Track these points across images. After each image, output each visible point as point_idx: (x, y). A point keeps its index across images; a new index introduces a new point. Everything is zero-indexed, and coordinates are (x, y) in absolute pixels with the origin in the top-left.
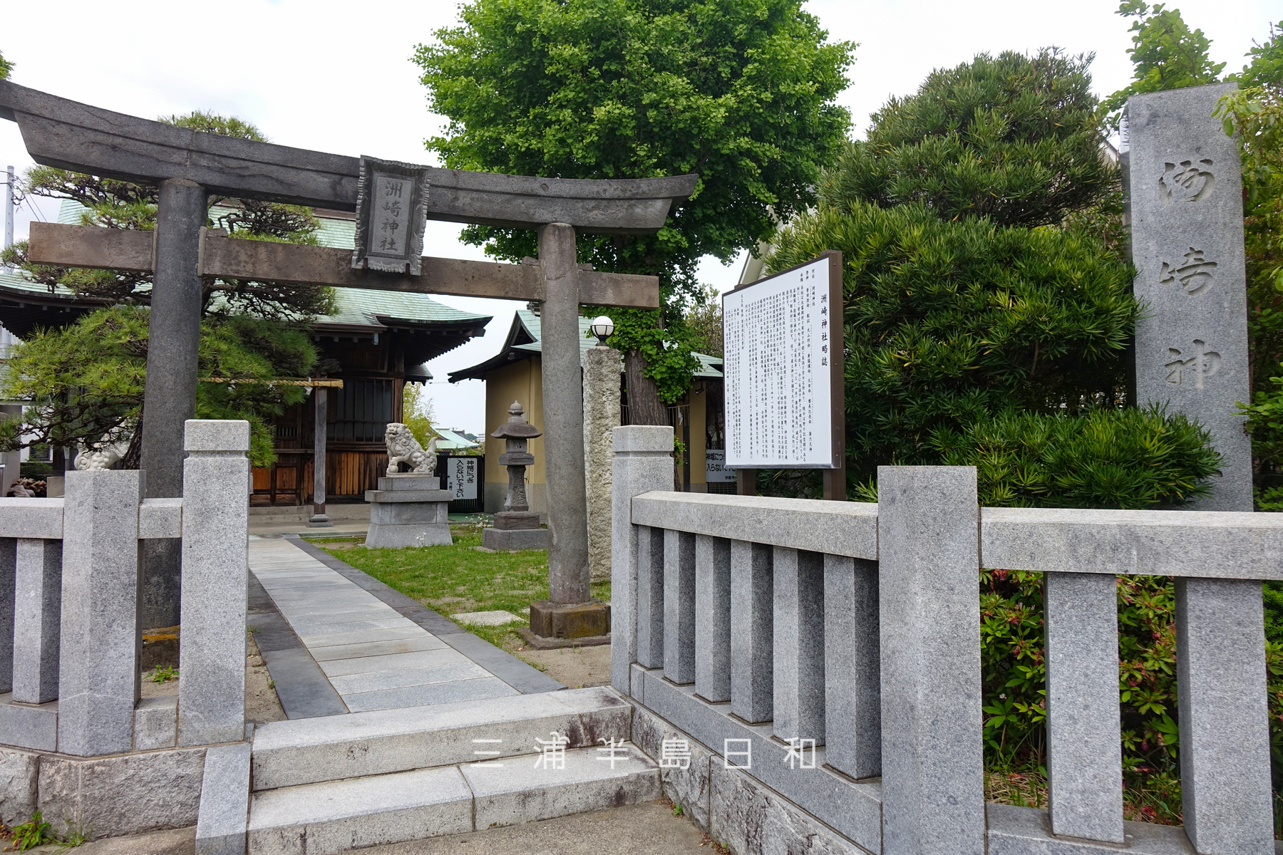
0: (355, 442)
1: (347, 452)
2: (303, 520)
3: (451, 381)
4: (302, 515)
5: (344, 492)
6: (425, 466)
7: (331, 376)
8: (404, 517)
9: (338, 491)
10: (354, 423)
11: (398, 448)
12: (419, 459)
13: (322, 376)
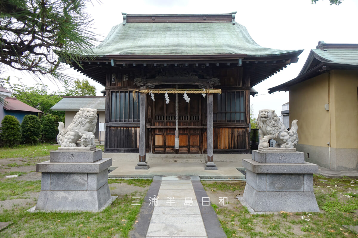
0: (227, 123)
1: (223, 128)
2: (202, 162)
3: (270, 92)
4: (202, 159)
5: (222, 148)
6: (290, 143)
7: (215, 87)
8: (277, 185)
9: (219, 147)
10: (226, 113)
11: (269, 128)
12: (286, 138)
13: (210, 87)
